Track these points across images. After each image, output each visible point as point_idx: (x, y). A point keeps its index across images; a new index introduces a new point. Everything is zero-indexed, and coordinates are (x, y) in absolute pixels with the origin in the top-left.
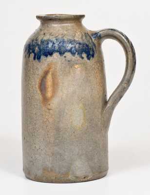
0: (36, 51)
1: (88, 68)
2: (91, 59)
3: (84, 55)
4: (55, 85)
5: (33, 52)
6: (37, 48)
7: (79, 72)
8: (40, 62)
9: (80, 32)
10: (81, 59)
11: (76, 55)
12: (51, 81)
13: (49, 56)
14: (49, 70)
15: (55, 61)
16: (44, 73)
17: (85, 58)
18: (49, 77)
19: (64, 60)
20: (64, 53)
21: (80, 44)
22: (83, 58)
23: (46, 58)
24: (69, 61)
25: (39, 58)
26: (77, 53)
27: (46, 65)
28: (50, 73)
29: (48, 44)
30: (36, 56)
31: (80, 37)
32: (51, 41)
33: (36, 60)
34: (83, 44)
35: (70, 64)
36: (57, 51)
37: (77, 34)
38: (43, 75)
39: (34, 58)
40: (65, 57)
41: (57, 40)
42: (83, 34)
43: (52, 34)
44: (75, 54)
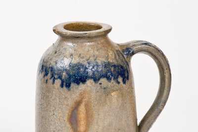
0: (63, 77)
1: (124, 93)
2: (127, 82)
3: (120, 79)
4: (89, 117)
5: (60, 77)
6: (64, 74)
7: (116, 100)
8: (69, 90)
9: (111, 50)
10: (117, 84)
11: (112, 81)
12: (85, 112)
13: (81, 83)
14: (81, 100)
15: (89, 89)
16: (75, 103)
17: (122, 83)
18: (82, 108)
19: (99, 87)
20: (99, 79)
21: (115, 66)
22: (119, 83)
23: (77, 86)
24: (105, 88)
25: (68, 86)
26: (113, 78)
27: (78, 94)
28: (83, 103)
29: (79, 69)
30: (65, 84)
31: (113, 57)
32: (83, 66)
33: (64, 87)
34: (118, 66)
35: (106, 91)
36: (91, 78)
37: (109, 54)
38: (74, 106)
39: (62, 86)
40: (100, 84)
41: (89, 63)
42: (116, 53)
43: (82, 55)
44: (111, 79)
